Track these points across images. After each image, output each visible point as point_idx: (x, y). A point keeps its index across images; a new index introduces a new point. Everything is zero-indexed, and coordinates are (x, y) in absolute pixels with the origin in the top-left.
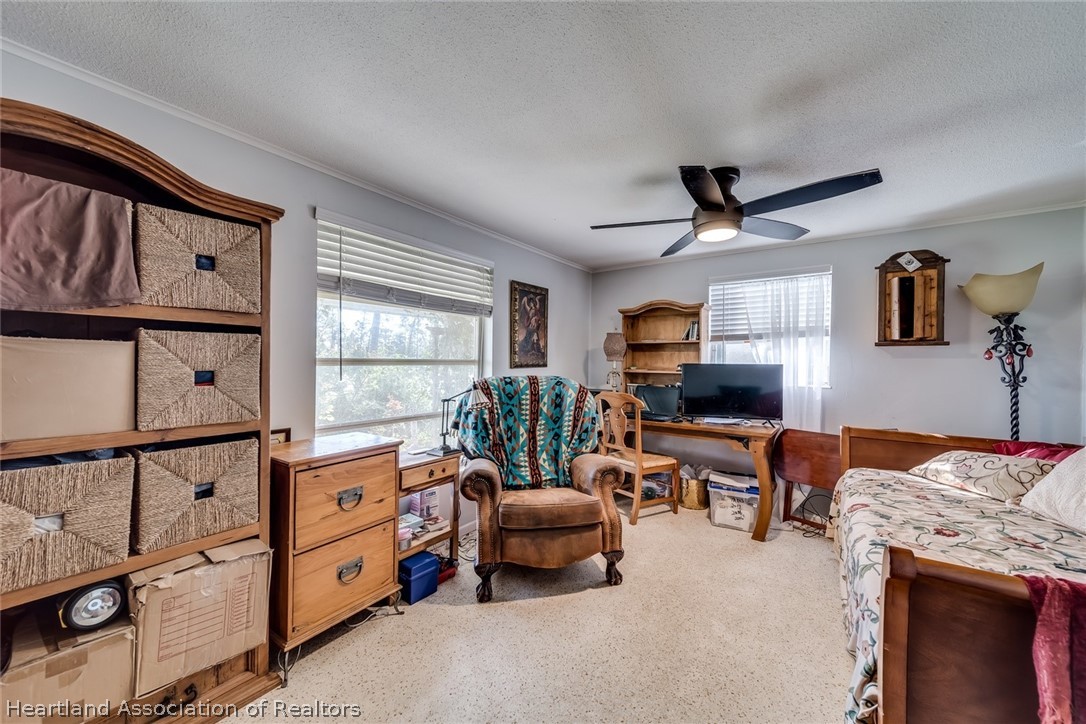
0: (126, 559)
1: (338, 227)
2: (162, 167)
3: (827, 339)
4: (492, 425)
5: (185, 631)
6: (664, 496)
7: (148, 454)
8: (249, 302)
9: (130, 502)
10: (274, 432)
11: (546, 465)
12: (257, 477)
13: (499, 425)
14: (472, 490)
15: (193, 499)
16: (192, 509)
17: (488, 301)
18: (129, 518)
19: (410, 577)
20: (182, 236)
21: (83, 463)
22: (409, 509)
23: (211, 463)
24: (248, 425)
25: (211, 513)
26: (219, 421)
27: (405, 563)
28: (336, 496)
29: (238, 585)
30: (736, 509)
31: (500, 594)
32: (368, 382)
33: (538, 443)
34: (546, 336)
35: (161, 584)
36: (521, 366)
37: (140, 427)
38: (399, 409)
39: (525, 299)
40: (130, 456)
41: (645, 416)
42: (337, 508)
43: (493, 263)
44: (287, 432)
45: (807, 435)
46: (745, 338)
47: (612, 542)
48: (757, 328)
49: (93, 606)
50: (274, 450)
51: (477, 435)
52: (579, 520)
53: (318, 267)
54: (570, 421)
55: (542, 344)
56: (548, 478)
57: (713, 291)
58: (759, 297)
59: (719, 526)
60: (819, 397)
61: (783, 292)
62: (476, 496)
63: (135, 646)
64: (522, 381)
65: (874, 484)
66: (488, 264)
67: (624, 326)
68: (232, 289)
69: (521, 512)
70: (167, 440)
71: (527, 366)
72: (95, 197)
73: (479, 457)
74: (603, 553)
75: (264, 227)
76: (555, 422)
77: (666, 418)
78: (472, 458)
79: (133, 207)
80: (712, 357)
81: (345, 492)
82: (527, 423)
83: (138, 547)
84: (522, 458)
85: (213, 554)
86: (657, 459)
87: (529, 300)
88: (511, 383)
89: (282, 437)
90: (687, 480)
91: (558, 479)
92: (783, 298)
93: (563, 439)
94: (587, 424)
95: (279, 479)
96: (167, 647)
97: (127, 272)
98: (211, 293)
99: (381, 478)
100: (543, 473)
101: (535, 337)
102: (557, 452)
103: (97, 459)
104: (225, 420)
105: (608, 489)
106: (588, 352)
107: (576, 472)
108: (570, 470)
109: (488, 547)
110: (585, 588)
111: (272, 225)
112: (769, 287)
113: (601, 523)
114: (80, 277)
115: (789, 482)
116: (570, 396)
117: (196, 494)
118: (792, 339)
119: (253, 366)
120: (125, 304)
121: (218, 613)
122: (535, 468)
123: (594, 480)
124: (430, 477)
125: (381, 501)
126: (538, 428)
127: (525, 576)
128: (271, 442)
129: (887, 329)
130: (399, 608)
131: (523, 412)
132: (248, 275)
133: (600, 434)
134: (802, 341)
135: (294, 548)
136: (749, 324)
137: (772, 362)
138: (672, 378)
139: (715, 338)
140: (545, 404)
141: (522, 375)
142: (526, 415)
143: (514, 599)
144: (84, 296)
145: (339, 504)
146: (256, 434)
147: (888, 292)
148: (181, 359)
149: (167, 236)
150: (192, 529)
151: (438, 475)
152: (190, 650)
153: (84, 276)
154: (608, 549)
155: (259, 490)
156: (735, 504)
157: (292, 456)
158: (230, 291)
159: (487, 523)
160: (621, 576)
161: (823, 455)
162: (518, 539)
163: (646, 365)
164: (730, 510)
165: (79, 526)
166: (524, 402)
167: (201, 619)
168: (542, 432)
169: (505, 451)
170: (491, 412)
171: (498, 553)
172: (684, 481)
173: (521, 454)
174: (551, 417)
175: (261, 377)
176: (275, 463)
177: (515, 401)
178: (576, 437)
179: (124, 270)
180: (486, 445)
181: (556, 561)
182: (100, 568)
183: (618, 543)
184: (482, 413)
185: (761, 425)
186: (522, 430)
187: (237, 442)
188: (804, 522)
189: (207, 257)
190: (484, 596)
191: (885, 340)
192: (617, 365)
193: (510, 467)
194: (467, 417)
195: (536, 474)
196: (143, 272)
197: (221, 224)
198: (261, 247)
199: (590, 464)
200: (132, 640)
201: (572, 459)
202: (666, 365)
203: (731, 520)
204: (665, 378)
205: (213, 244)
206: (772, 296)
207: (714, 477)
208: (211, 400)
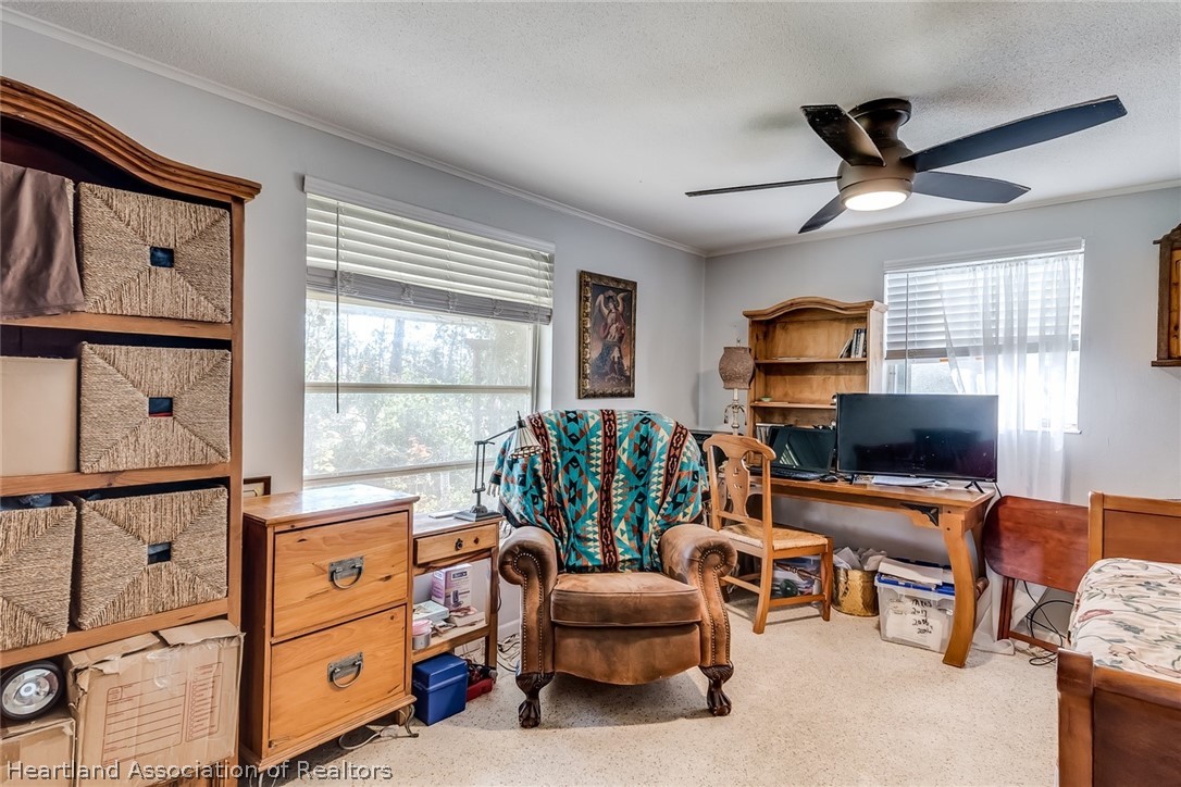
0: (65, 634)
1: (334, 202)
2: (109, 135)
3: (1074, 357)
4: (546, 480)
5: (134, 732)
6: (810, 594)
7: (93, 502)
8: (216, 307)
9: (70, 563)
10: (247, 482)
11: (625, 539)
12: (225, 538)
13: (557, 479)
14: (514, 568)
15: (146, 562)
16: (145, 575)
17: (546, 302)
18: (69, 582)
19: (428, 686)
20: (134, 223)
21: (17, 511)
22: (430, 595)
23: (168, 516)
24: (215, 469)
25: (168, 582)
26: (178, 464)
27: (420, 667)
28: (327, 568)
29: (202, 677)
30: (920, 617)
31: (553, 718)
32: (385, 419)
33: (614, 507)
34: (632, 352)
35: (106, 668)
36: (595, 396)
37: (83, 468)
38: (425, 455)
39: (601, 298)
40: (71, 504)
41: (778, 471)
42: (328, 584)
43: (553, 246)
44: (266, 482)
45: (1037, 507)
46: (940, 354)
47: (715, 652)
48: (961, 337)
49: (26, 691)
50: (248, 504)
51: (525, 493)
52: (665, 617)
53: (308, 258)
54: (660, 475)
55: (626, 363)
56: (627, 557)
57: (891, 282)
58: (964, 290)
59: (893, 641)
60: (1058, 446)
61: (1002, 282)
62: (520, 578)
63: (74, 744)
64: (593, 418)
65: (1132, 582)
66: (547, 248)
67: (751, 337)
68: (194, 291)
69: (582, 601)
70: (115, 485)
71: (604, 395)
72: (31, 177)
73: (528, 524)
74: (702, 668)
75: (235, 208)
76: (640, 477)
77: (813, 475)
78: (518, 526)
79: (75, 187)
80: (889, 383)
81: (340, 563)
82: (599, 477)
83: (80, 620)
84: (591, 528)
85: (171, 636)
86: (797, 537)
87: (608, 299)
88: (575, 420)
89: (259, 487)
90: (846, 571)
91: (642, 559)
92: (1002, 291)
93: (650, 501)
94: (686, 481)
95: (254, 540)
96: (113, 750)
97: (67, 271)
98: (167, 295)
99: (387, 547)
100: (620, 550)
101: (616, 354)
102: (641, 521)
103: (32, 507)
104: (186, 462)
105: (712, 575)
106: (698, 376)
107: (667, 549)
108: (659, 545)
109: (535, 650)
110: (675, 717)
111: (246, 205)
112: (980, 274)
113: (699, 623)
114: (14, 278)
115: (1008, 578)
116: (662, 438)
117: (150, 556)
118: (1016, 356)
119: (221, 392)
120: (66, 311)
121: (174, 711)
122: (608, 543)
123: (691, 561)
124: (457, 550)
125: (388, 578)
126: (614, 485)
127: (590, 696)
128: (243, 494)
129: (1173, 340)
130: (411, 728)
131: (593, 462)
132: (215, 272)
133: (706, 496)
134: (1032, 358)
135: (272, 635)
136: (947, 333)
137: (982, 392)
138: (826, 415)
139: (892, 355)
140: (624, 450)
141: (592, 408)
142: (597, 466)
143: (571, 725)
144: (18, 302)
145: (332, 580)
146: (224, 482)
147: (1174, 280)
148: (132, 382)
149: (115, 224)
150: (145, 601)
151: (469, 547)
152: (139, 755)
153: (18, 277)
154: (709, 662)
155: (228, 555)
156: (919, 608)
157: (272, 511)
158: (193, 292)
159: (534, 616)
160: (729, 703)
161: (1063, 537)
162: (577, 641)
163: (786, 395)
164: (911, 618)
165: (11, 589)
166: (594, 447)
167: (155, 717)
168: (620, 491)
169: (565, 517)
170: (546, 461)
171: (549, 659)
172: (842, 572)
173: (589, 522)
174: (634, 469)
175: (230, 406)
176: (249, 521)
177: (581, 446)
178: (669, 499)
179: (65, 268)
180: (538, 507)
181: (630, 675)
182: (35, 644)
183: (724, 654)
184: (533, 462)
185: (963, 488)
186: (591, 488)
187: (200, 491)
188: (1033, 642)
189: (163, 250)
190: (529, 718)
191: (1170, 358)
192: (741, 395)
193: (572, 540)
194: (511, 468)
195: (609, 551)
196: (87, 271)
197: (182, 205)
198: (231, 235)
199: (687, 538)
200: (71, 737)
201: (663, 532)
202: (816, 396)
203: (911, 633)
204: (815, 416)
205: (171, 232)
206: (985, 288)
207: (886, 567)
208: (169, 434)
